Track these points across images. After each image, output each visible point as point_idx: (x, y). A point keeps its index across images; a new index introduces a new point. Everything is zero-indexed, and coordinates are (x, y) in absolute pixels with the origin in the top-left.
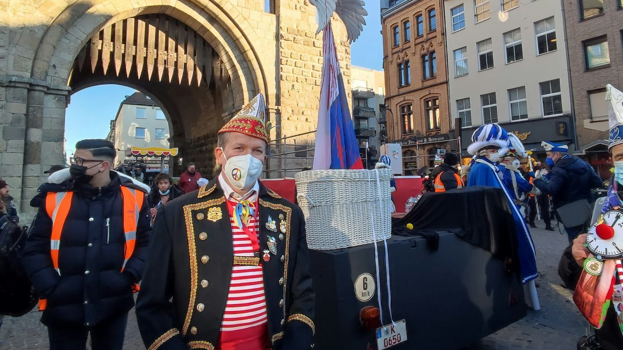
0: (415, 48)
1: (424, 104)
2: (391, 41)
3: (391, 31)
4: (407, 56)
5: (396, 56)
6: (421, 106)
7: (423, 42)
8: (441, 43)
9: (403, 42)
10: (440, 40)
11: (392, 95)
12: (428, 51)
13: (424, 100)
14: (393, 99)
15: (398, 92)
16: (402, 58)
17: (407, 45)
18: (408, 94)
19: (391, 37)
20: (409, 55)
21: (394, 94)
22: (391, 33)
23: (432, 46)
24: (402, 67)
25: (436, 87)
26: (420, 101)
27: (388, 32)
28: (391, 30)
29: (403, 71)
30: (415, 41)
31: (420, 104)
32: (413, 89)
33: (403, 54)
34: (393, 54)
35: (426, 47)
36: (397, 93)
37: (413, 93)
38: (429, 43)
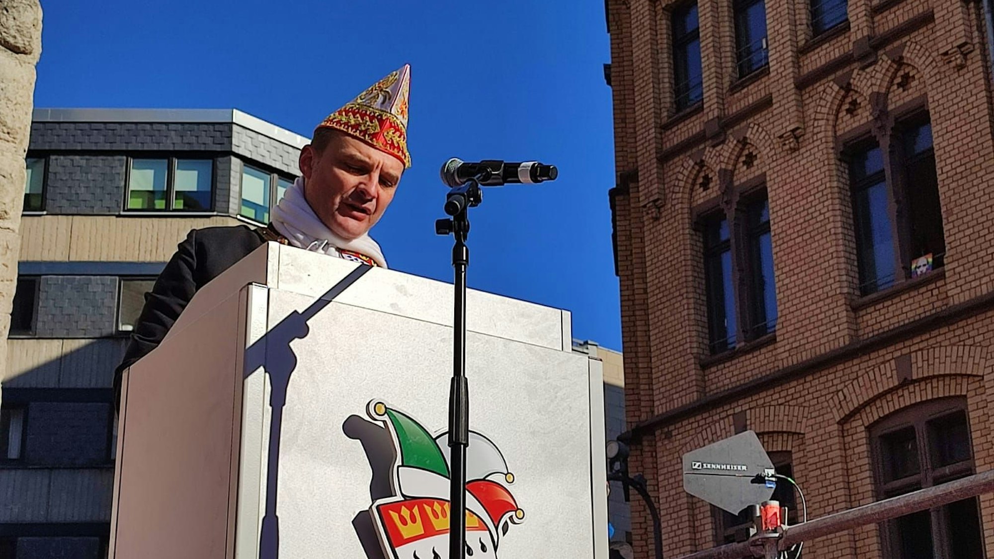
0: (801, 104)
1: (871, 452)
2: (657, 81)
3: (654, 29)
4: (750, 160)
5: (684, 167)
6: (847, 472)
7: (844, 61)
8: (965, 55)
9: (726, 80)
10: (959, 34)
11: (660, 410)
12: (881, 114)
13: (869, 428)
14: (669, 436)
15: (702, 390)
16: (723, 173)
17: (753, 94)
18: (762, 397)
19: (656, 62)
20: (764, 152)
21: (679, 402)
22: (654, 41)
23: (907, 79)
24: (726, 232)
25: (943, 335)
26: (843, 434)
27: (635, 33)
28: (653, 19)
29: (728, 260)
30: (797, 64)
31: (845, 459)
32: (795, 360)
33: (729, 147)
34: (665, 158)
35: (867, 92)
36: (691, 397)
37: (793, 387)
38: (885, 62)
